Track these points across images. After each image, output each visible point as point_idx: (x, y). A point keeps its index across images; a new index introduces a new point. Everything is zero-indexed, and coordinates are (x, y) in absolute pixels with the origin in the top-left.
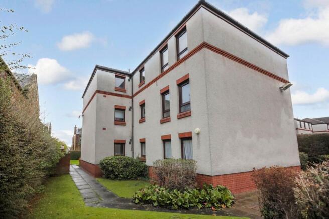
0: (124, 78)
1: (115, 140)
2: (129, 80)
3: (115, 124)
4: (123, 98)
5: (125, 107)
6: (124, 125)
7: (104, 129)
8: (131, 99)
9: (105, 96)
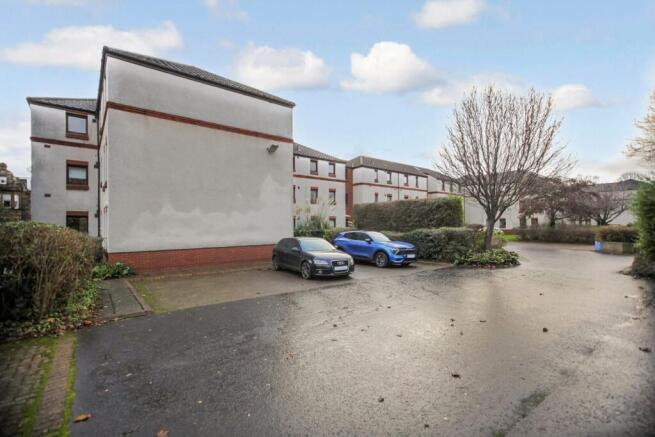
0: (86, 118)
1: (68, 212)
2: (94, 121)
3: (68, 188)
4: (82, 149)
5: (87, 163)
6: (86, 189)
7: (47, 195)
8: (95, 151)
9: (46, 146)
